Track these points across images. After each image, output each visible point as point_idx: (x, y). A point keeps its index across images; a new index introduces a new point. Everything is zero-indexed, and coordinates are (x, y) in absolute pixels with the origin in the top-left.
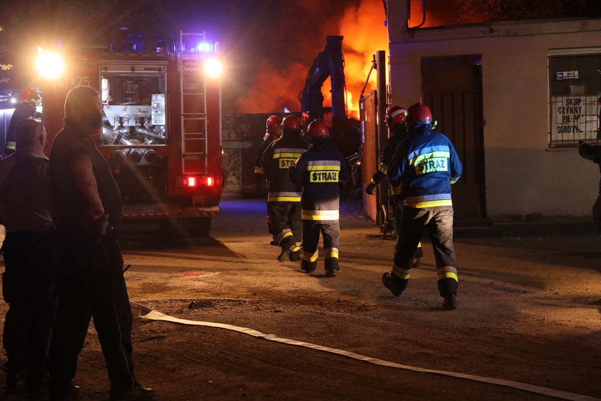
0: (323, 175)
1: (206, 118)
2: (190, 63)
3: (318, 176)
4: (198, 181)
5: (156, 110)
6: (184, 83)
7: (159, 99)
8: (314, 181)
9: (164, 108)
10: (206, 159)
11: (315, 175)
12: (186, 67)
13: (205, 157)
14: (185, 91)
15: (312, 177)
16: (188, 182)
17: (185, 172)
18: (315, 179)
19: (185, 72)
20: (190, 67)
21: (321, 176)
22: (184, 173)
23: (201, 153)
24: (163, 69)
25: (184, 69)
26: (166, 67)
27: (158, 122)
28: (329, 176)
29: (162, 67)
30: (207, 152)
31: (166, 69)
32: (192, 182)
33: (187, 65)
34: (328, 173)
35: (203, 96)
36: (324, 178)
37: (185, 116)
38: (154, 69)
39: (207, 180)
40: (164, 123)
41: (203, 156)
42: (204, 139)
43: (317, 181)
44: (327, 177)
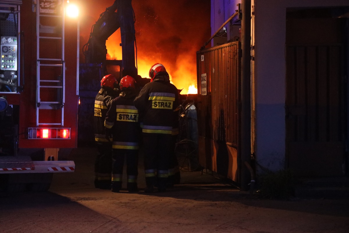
0: (126, 116)
1: (64, 64)
2: (46, 4)
3: (123, 117)
4: (53, 134)
5: (6, 54)
6: (40, 26)
7: (10, 42)
8: (120, 120)
9: (16, 52)
10: (63, 109)
11: (120, 115)
12: (42, 8)
13: (62, 107)
14: (41, 35)
15: (118, 117)
16: (41, 134)
17: (39, 122)
18: (120, 118)
19: (41, 13)
20: (46, 8)
21: (125, 117)
22: (38, 124)
23: (57, 103)
24: (16, 9)
25: (40, 11)
26: (19, 7)
27: (8, 67)
28: (130, 117)
29: (15, 6)
30: (64, 101)
31: (19, 9)
32: (46, 134)
33: (43, 6)
34: (130, 115)
35: (61, 40)
36: (127, 119)
37: (42, 62)
38: (6, 9)
39: (63, 132)
40: (15, 69)
41: (60, 106)
42: (61, 87)
43: (122, 120)
44: (129, 117)
